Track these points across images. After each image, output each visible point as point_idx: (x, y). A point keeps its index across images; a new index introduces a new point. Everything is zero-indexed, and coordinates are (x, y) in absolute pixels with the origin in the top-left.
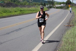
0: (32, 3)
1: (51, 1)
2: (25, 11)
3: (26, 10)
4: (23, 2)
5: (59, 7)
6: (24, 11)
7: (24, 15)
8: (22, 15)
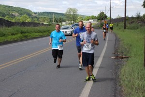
0: (37, 17)
1: (72, 14)
3: (31, 31)
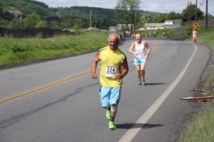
0: (57, 18)
1: (129, 9)
2: (31, 50)
3: (37, 47)
4: (24, 17)
5: (159, 30)
6: (29, 52)
7: (28, 64)
8: (22, 64)
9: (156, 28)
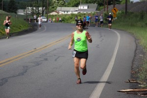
9: (69, 13)
